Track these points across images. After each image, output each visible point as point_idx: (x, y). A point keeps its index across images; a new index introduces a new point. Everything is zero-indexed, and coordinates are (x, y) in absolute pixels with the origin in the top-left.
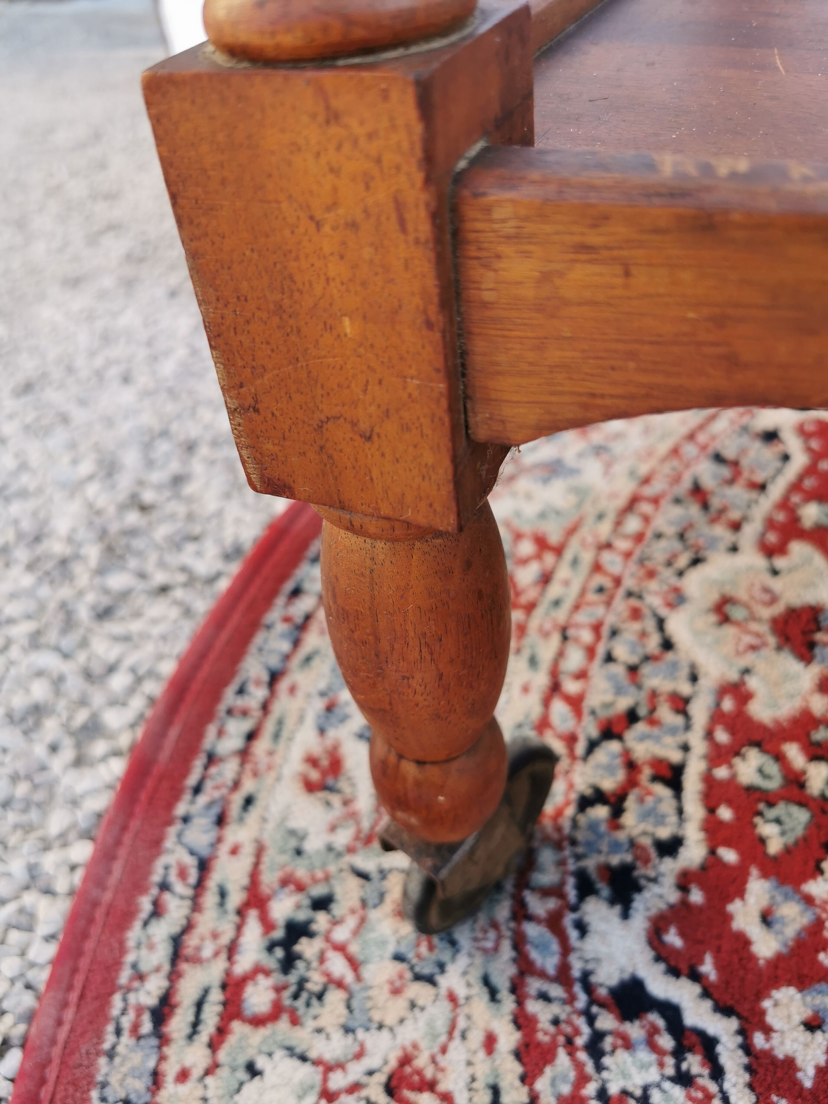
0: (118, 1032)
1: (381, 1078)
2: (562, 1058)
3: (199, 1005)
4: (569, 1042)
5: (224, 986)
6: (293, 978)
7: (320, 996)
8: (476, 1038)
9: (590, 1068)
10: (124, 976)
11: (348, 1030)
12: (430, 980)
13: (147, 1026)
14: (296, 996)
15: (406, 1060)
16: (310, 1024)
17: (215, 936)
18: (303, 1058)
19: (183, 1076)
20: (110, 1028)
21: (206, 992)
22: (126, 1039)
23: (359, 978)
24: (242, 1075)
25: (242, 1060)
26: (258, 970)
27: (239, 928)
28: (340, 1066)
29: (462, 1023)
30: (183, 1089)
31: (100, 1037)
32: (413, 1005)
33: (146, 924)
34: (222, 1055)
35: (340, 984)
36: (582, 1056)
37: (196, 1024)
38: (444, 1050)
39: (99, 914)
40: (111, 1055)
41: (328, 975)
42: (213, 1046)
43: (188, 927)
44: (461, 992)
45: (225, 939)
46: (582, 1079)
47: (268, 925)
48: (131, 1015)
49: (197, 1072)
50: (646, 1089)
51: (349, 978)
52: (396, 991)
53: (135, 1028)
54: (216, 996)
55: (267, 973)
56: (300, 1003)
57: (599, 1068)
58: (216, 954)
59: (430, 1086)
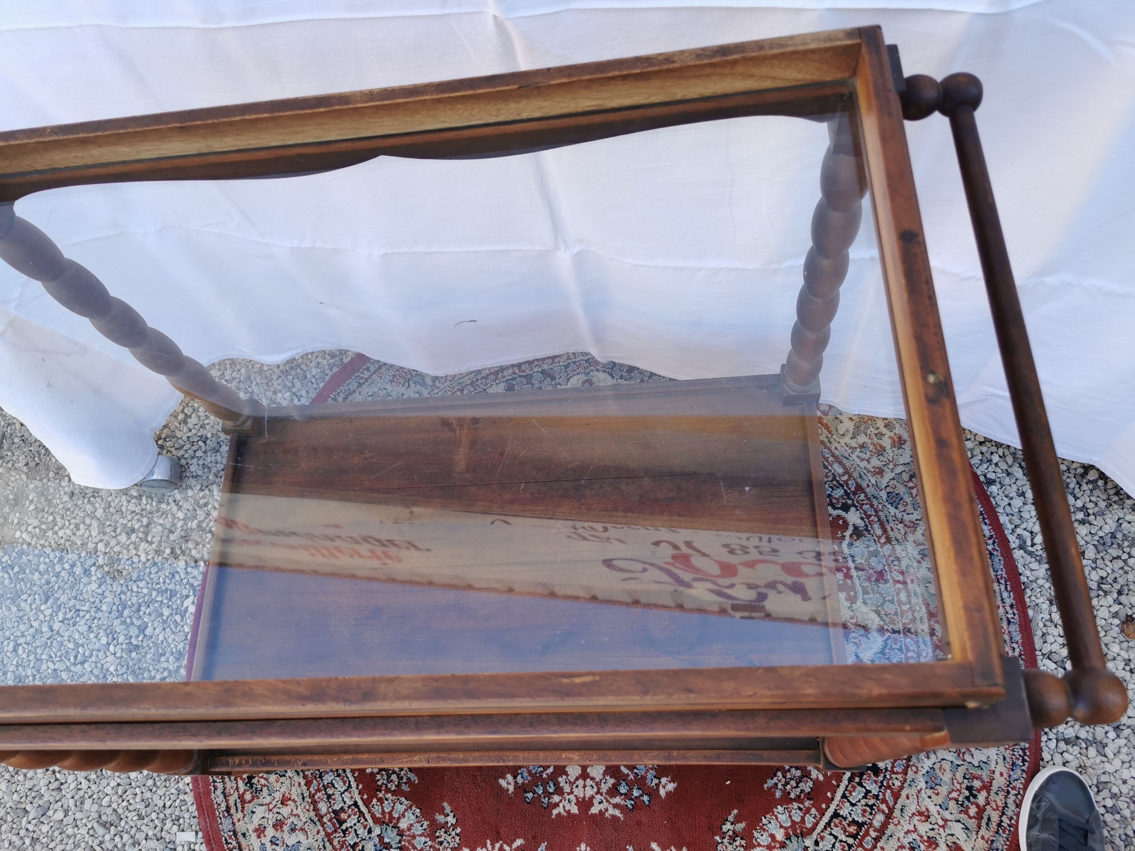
0: (220, 818)
1: (280, 802)
2: (315, 782)
3: (236, 805)
4: (315, 777)
5: (239, 798)
6: (254, 789)
7: (261, 790)
8: (296, 784)
9: (320, 782)
10: (216, 806)
11: (270, 795)
12: (284, 776)
13: (226, 815)
14: (256, 793)
15: (284, 796)
16: (262, 797)
17: (232, 788)
18: (262, 805)
19: (239, 820)
20: (218, 818)
21: (236, 801)
22: (223, 819)
23: (269, 782)
24: (251, 814)
25: (250, 811)
26: (245, 791)
27: (237, 783)
28: (271, 803)
29: (293, 783)
30: (240, 823)
31: (217, 821)
32: (282, 783)
33: (214, 792)
34: (245, 813)
35: (265, 785)
36: (318, 779)
37: (237, 808)
38: (291, 790)
39: (202, 795)
40: (221, 823)
41: (261, 785)
42: (242, 811)
43: (225, 789)
44: (291, 776)
45: (235, 788)
46: (319, 784)
47: (243, 780)
48: (222, 814)
49: (241, 819)
50: (332, 781)
51: (266, 783)
52: (277, 782)
53: (224, 816)
54: (238, 801)
55: (248, 791)
56: (257, 794)
57: (322, 780)
58: (234, 792)
59: (290, 799)
